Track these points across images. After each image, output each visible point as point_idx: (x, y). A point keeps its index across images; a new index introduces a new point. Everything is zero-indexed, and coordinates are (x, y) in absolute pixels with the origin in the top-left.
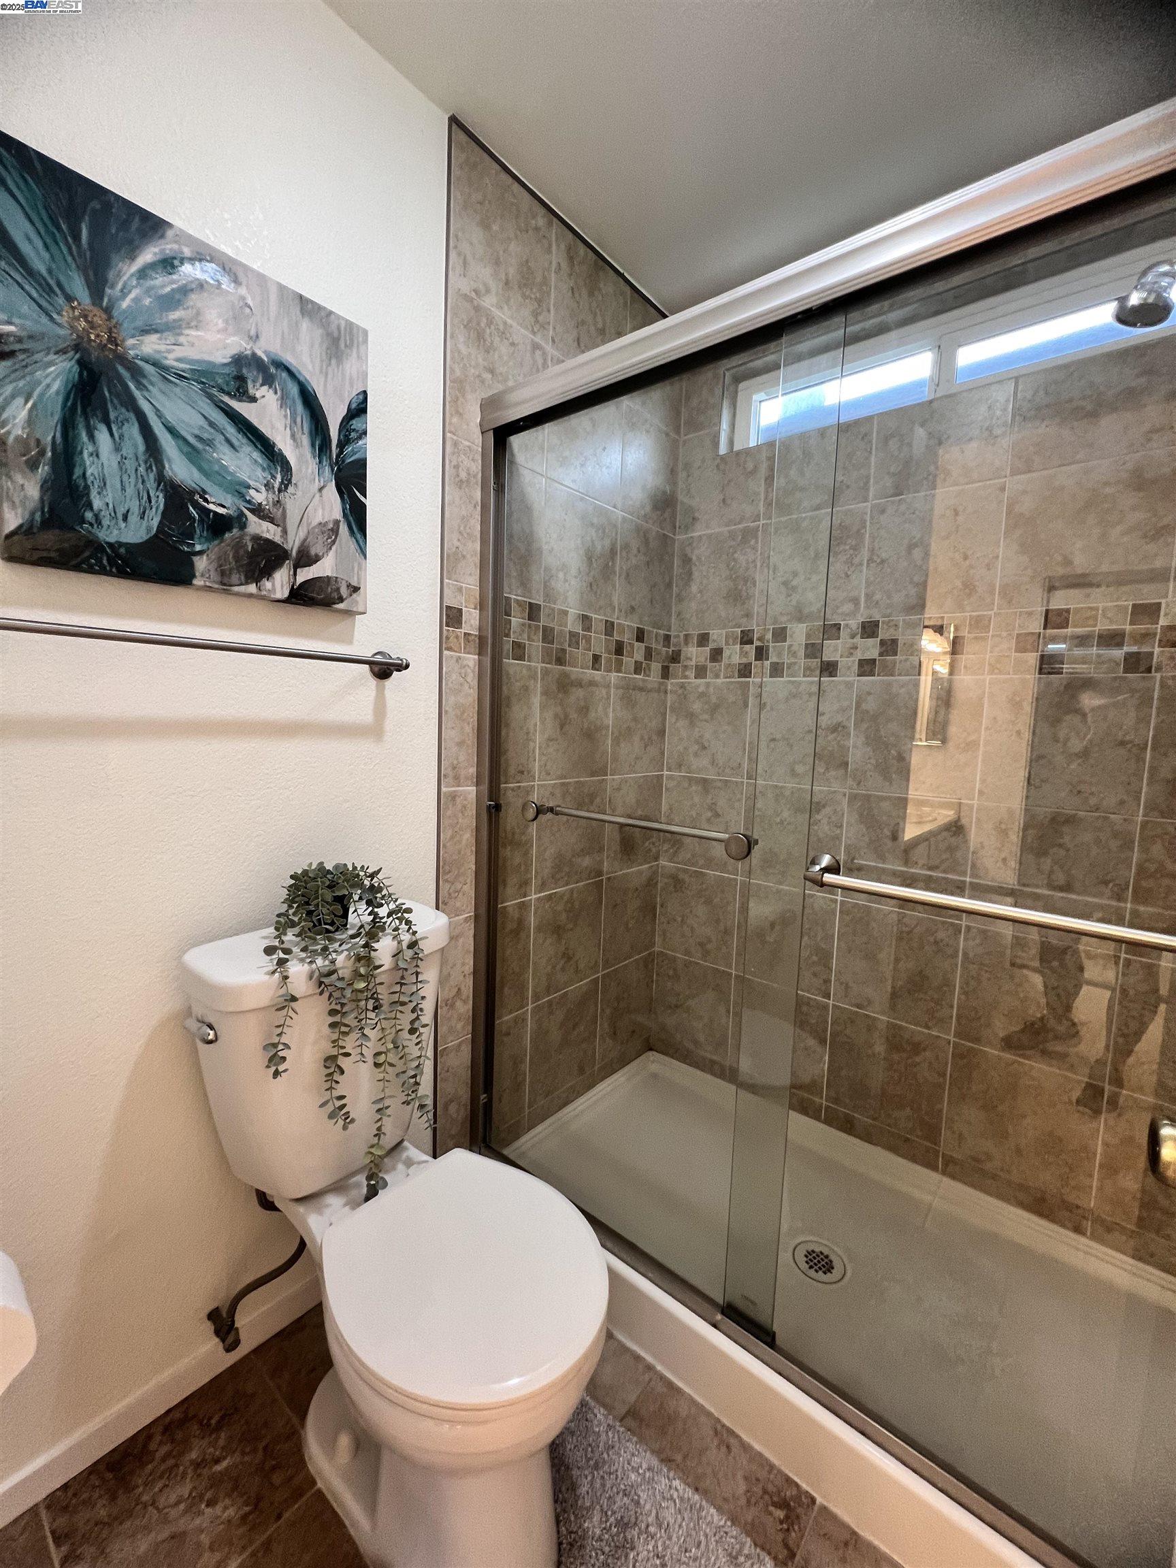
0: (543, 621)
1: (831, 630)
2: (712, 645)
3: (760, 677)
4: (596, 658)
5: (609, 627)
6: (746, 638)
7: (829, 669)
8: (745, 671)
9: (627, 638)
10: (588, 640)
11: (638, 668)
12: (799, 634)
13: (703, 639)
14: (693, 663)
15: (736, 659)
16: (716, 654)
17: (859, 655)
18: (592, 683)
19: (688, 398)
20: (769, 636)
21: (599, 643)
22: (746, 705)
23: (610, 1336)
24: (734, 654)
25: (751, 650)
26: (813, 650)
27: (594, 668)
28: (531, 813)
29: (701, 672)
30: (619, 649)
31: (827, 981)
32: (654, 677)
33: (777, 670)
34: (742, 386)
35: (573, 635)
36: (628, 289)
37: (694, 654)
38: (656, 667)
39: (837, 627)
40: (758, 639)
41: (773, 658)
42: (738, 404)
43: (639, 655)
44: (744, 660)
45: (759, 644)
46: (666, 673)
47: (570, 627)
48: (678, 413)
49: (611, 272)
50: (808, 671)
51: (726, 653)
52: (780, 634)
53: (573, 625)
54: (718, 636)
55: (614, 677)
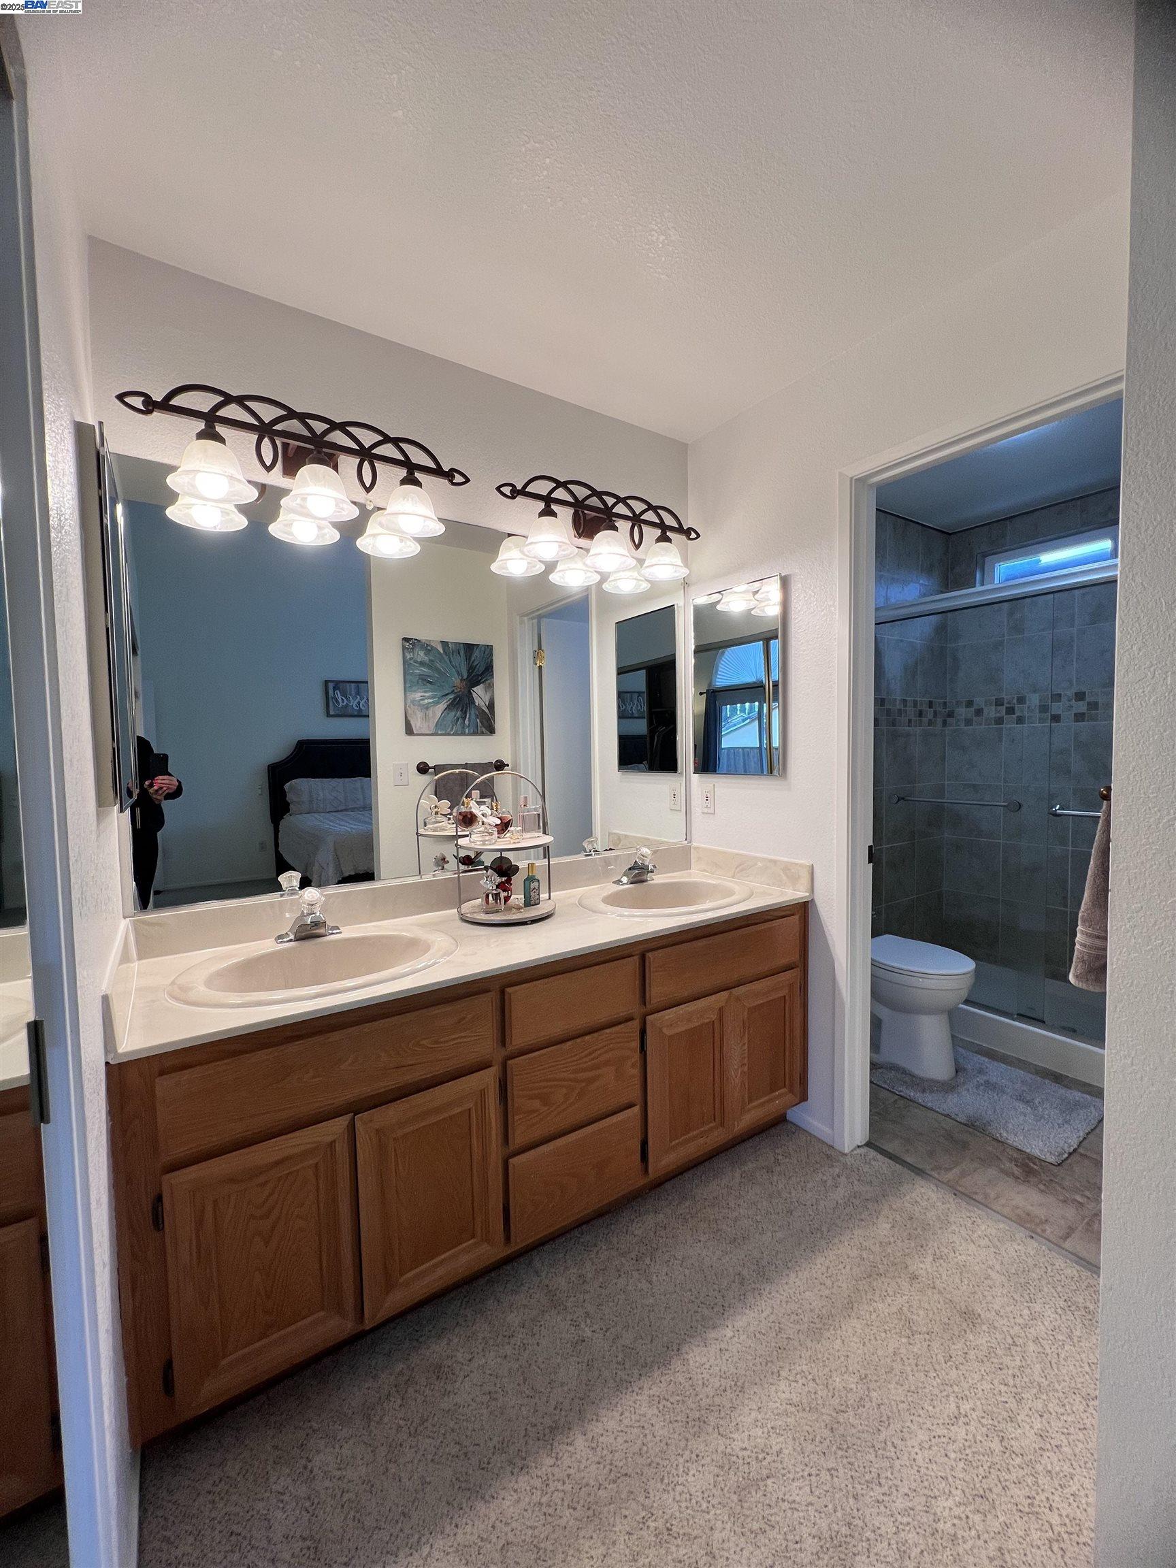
0: (887, 706)
1: (1057, 697)
2: (976, 707)
3: (1010, 724)
4: (910, 721)
5: (915, 702)
6: (999, 702)
7: (1056, 718)
8: (999, 721)
9: (925, 707)
10: (906, 711)
11: (930, 723)
12: (1034, 700)
13: (970, 704)
14: (963, 717)
15: (993, 715)
16: (979, 712)
17: (1074, 711)
18: (908, 735)
19: (952, 569)
20: (1015, 701)
21: (911, 710)
22: (1001, 741)
23: (953, 1037)
24: (991, 712)
25: (1003, 709)
26: (1044, 709)
27: (909, 726)
28: (895, 800)
29: (969, 722)
30: (920, 714)
31: (1065, 898)
32: (939, 726)
33: (1020, 720)
34: (987, 559)
35: (900, 710)
36: (920, 528)
37: (963, 712)
38: (939, 721)
39: (1060, 695)
40: (1008, 703)
41: (1018, 713)
42: (986, 569)
43: (930, 716)
44: (998, 715)
45: (1008, 706)
46: (945, 723)
47: (898, 707)
48: (947, 579)
49: (912, 524)
50: (1042, 720)
51: (985, 712)
52: (1021, 700)
53: (899, 706)
54: (979, 701)
55: (918, 730)
